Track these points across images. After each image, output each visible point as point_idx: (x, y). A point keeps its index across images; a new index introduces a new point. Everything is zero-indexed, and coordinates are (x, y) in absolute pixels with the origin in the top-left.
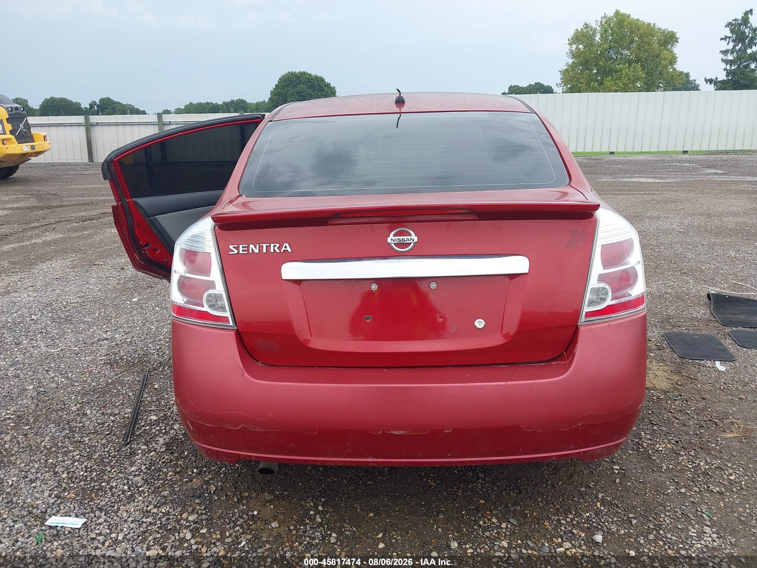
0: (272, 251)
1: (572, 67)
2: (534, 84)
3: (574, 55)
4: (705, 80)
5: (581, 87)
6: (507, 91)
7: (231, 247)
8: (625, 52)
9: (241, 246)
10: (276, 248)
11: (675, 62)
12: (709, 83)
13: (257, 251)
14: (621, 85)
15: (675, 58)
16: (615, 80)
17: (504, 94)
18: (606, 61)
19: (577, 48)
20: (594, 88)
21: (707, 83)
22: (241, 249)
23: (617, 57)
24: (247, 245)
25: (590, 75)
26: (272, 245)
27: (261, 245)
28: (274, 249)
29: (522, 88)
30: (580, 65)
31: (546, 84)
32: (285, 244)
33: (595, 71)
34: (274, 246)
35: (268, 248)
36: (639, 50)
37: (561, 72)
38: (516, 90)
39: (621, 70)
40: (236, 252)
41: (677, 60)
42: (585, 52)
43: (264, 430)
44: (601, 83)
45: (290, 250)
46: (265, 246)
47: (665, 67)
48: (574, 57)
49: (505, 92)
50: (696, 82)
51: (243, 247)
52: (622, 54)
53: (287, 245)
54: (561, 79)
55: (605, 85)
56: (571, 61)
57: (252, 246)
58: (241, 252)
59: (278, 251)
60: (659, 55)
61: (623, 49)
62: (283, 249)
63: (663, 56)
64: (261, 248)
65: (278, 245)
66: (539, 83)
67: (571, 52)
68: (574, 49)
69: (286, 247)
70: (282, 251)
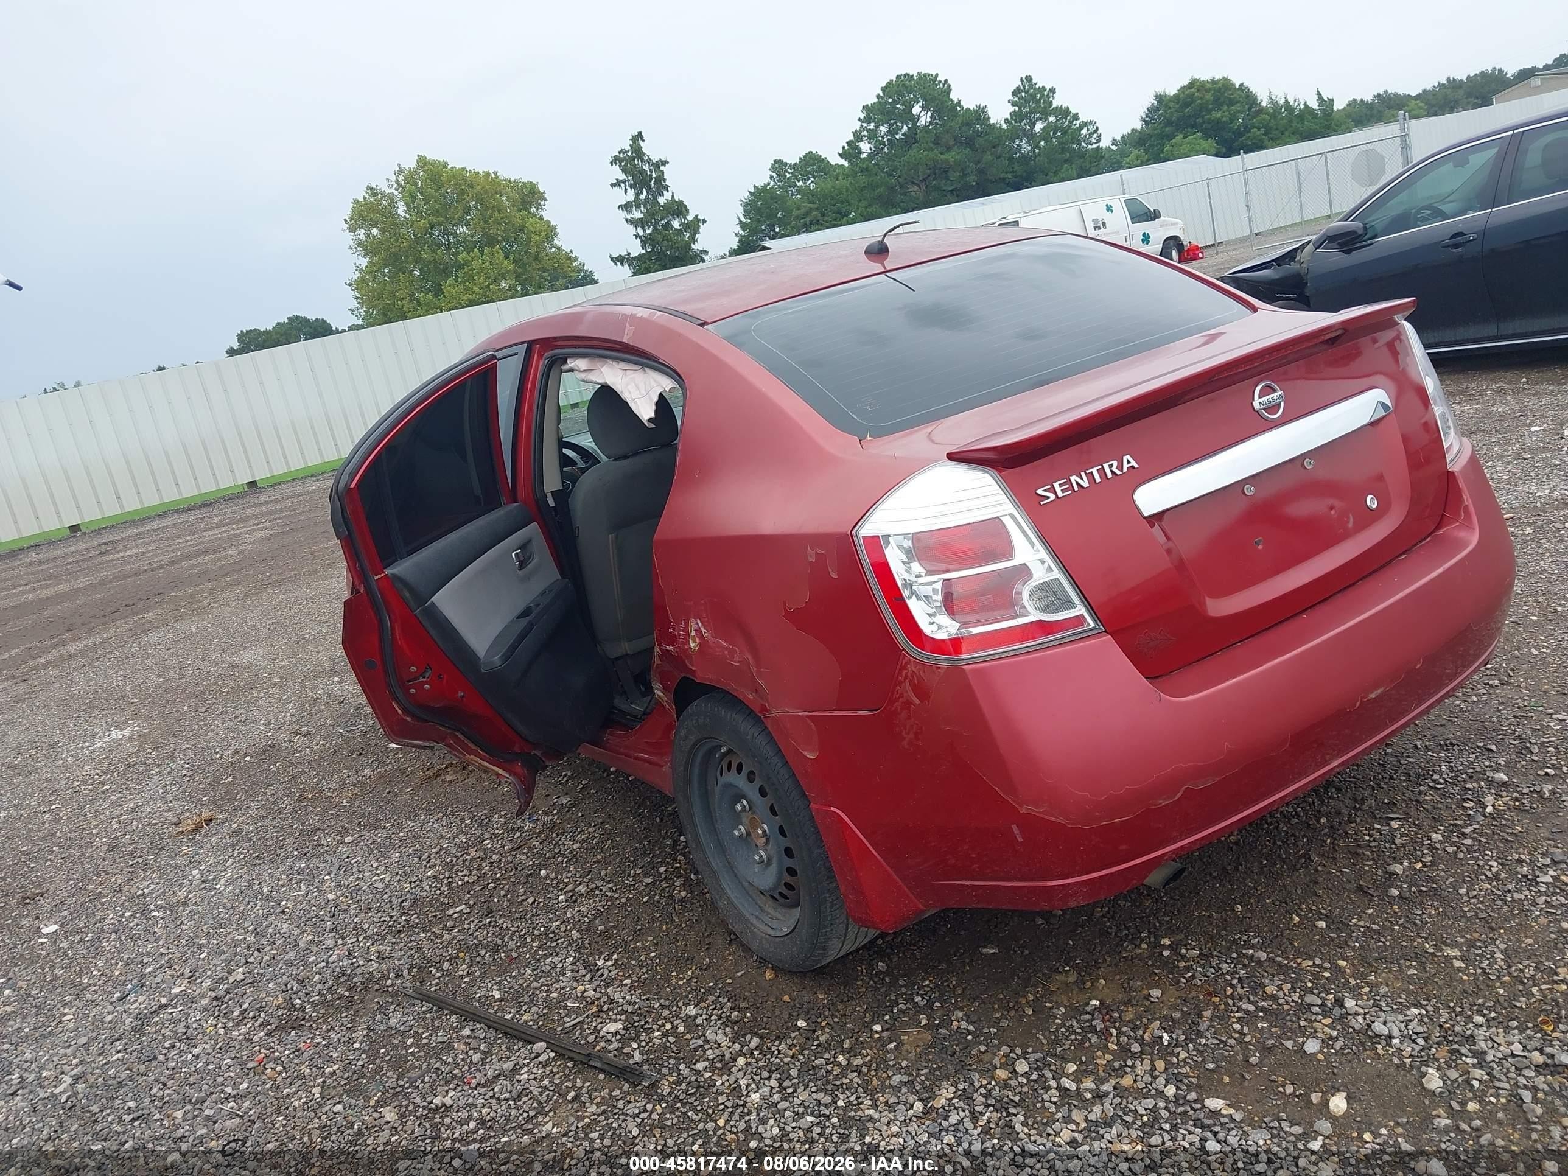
0: (1110, 475)
1: (372, 271)
2: (286, 321)
3: (368, 248)
4: (612, 259)
5: (403, 307)
6: (236, 345)
7: (1040, 492)
8: (462, 230)
9: (1056, 485)
10: (1114, 469)
11: (556, 235)
12: (619, 264)
13: (1085, 483)
14: (476, 289)
15: (554, 228)
16: (463, 282)
17: (231, 352)
18: (434, 251)
19: (368, 235)
20: (428, 305)
21: (616, 264)
22: (1058, 489)
23: (448, 241)
24: (1065, 480)
25: (413, 282)
26: (1106, 466)
27: (1087, 472)
28: (1112, 472)
29: (266, 332)
30: (386, 266)
31: (312, 317)
32: (1125, 458)
33: (417, 273)
34: (1111, 466)
35: (1102, 472)
36: (486, 222)
37: (350, 285)
38: (256, 339)
39: (467, 263)
40: (1052, 497)
41: (557, 231)
42: (388, 240)
43: (1218, 779)
44: (438, 292)
45: (1136, 466)
46: (1095, 471)
47: (540, 246)
48: (367, 252)
49: (232, 348)
50: (586, 268)
51: (1060, 485)
52: (455, 235)
53: (1128, 457)
54: (357, 298)
55: (447, 294)
56: (364, 262)
57: (1073, 478)
58: (1060, 494)
59: (1119, 472)
60: (524, 227)
61: (457, 225)
62: (1125, 466)
63: (531, 228)
64: (1091, 476)
65: (1115, 463)
66: (297, 317)
67: (359, 245)
68: (362, 237)
69: (1128, 462)
70: (1125, 470)
